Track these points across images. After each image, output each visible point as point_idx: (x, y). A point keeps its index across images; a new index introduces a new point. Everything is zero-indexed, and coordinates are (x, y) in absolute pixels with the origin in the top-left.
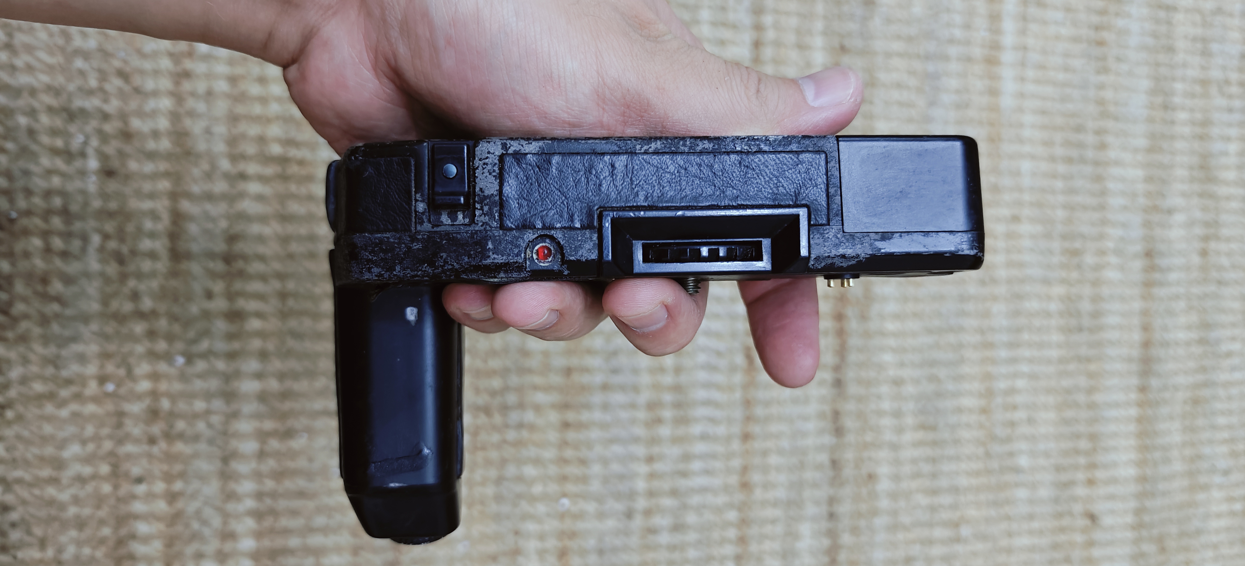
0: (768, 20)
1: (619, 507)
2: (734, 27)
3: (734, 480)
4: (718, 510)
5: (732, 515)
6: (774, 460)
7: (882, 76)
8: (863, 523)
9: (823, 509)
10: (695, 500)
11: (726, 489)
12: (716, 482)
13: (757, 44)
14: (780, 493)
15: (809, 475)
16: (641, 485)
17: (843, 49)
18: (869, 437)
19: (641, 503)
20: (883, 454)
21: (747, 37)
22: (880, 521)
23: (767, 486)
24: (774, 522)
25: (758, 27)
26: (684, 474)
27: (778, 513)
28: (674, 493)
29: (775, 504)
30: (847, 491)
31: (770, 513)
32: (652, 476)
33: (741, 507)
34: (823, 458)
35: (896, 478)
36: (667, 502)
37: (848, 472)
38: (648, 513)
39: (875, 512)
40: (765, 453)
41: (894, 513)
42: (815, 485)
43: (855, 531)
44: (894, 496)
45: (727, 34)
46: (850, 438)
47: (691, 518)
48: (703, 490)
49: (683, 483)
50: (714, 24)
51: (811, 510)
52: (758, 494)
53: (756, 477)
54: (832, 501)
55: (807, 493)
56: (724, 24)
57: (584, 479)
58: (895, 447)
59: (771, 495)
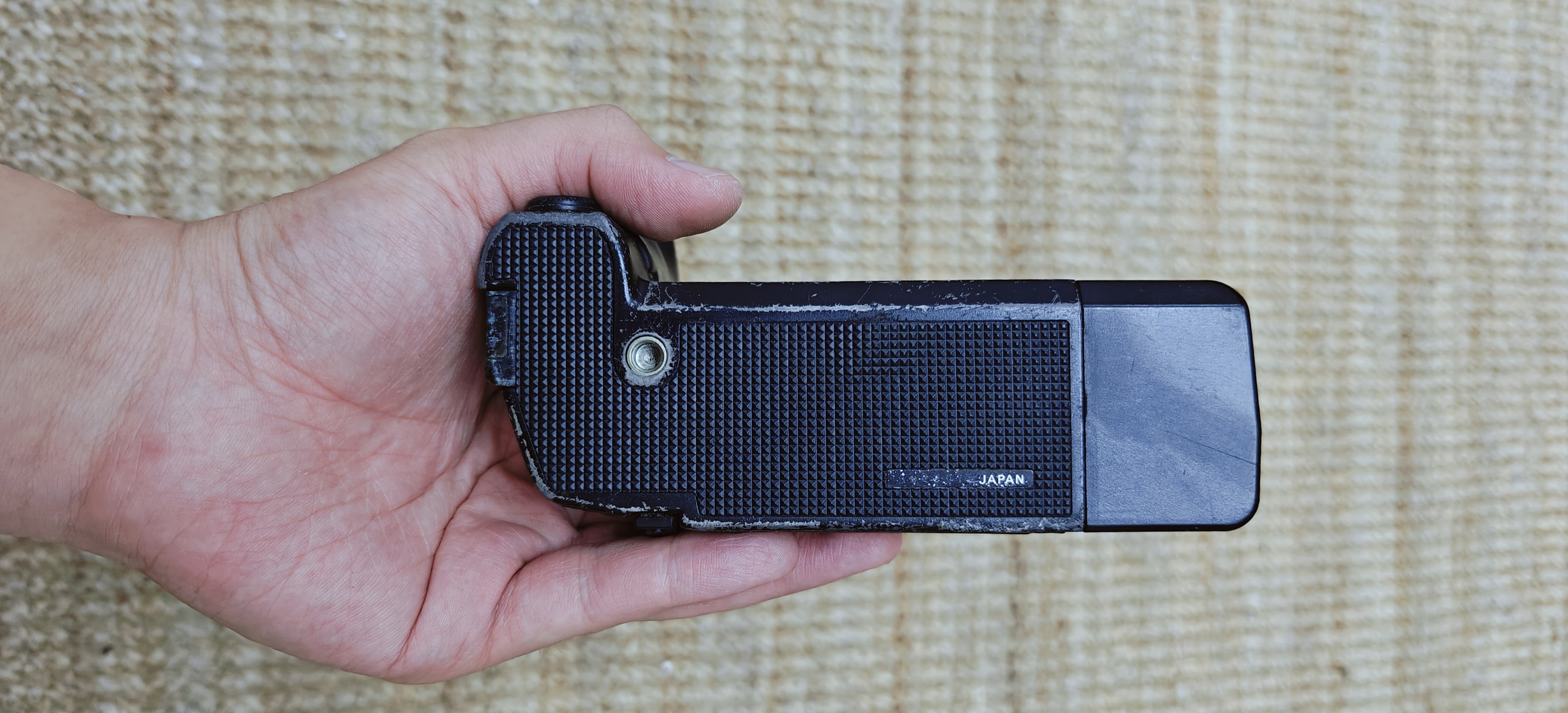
0: (922, 43)
1: (739, 670)
2: (880, 52)
3: (886, 632)
4: (867, 672)
5: (885, 678)
6: (936, 605)
7: (1069, 114)
8: (1052, 685)
9: (1003, 667)
10: (837, 659)
11: (877, 644)
12: (864, 635)
13: (908, 75)
14: (947, 648)
15: (982, 624)
16: (767, 641)
17: (1020, 80)
18: (1058, 574)
19: (767, 665)
20: (1078, 595)
21: (897, 65)
22: (1073, 682)
23: (927, 640)
24: (939, 684)
25: (910, 52)
26: (822, 627)
27: (944, 673)
28: (809, 651)
29: (940, 662)
30: (1032, 643)
31: (933, 673)
32: (780, 630)
33: (897, 667)
34: (1001, 602)
35: (1093, 626)
36: (801, 663)
37: (1032, 619)
38: (776, 677)
39: (1067, 670)
40: (926, 597)
41: (1091, 671)
42: (990, 637)
43: (1042, 694)
44: (1090, 648)
45: (870, 62)
46: (1034, 576)
47: (832, 683)
48: (848, 646)
49: (820, 638)
50: (853, 49)
51: (985, 669)
52: (918, 649)
53: (915, 629)
54: (1012, 656)
55: (981, 648)
56: (868, 50)
57: (694, 636)
58: (1091, 586)
59: (934, 650)
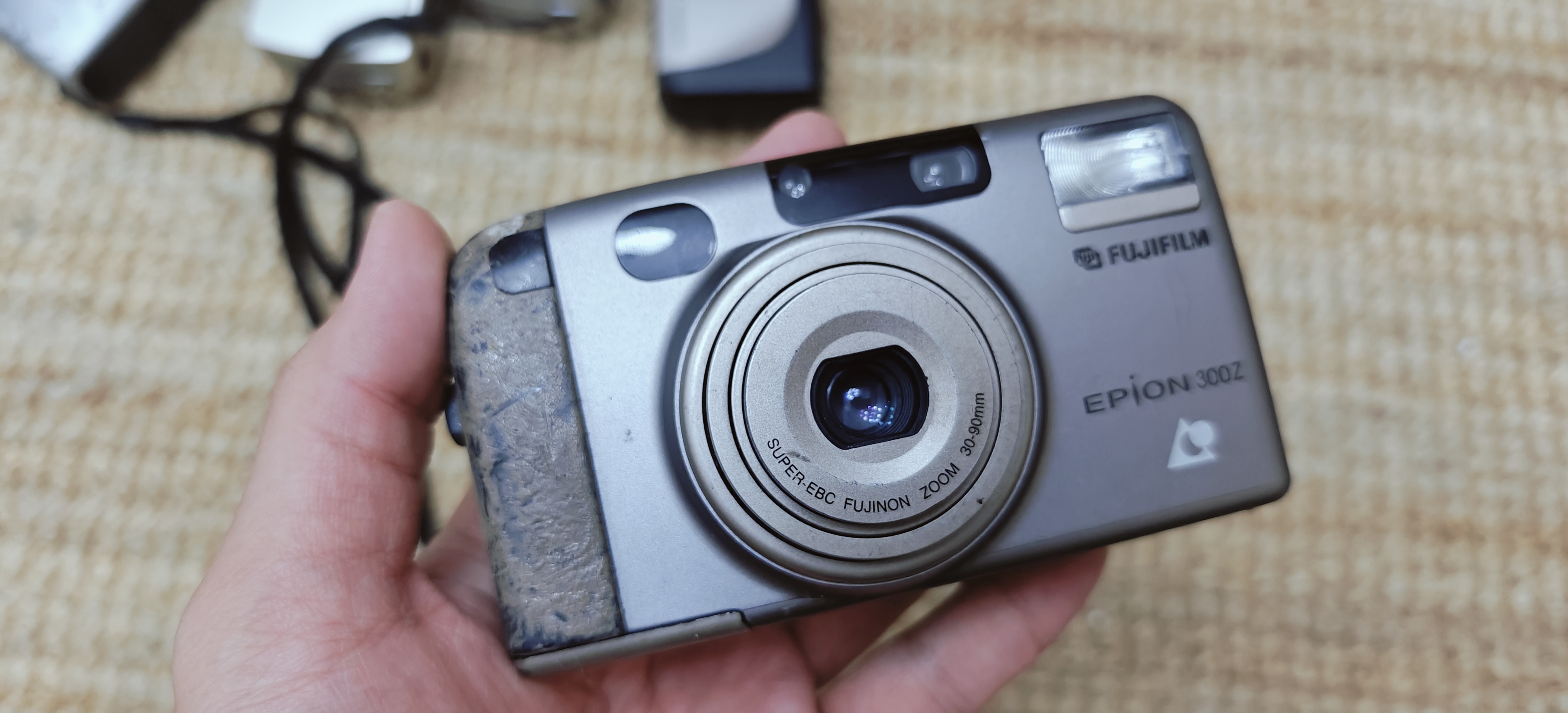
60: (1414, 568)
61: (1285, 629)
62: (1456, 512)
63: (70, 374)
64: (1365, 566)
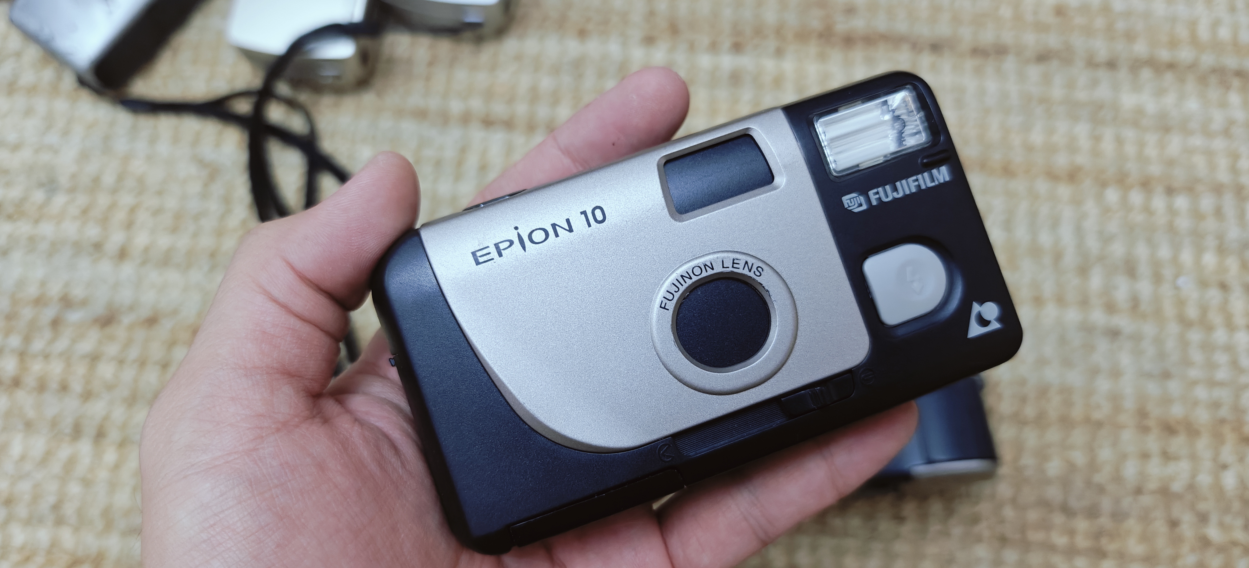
60: (1145, 456)
61: (1045, 504)
62: (1177, 411)
63: (84, 303)
64: (1105, 454)
